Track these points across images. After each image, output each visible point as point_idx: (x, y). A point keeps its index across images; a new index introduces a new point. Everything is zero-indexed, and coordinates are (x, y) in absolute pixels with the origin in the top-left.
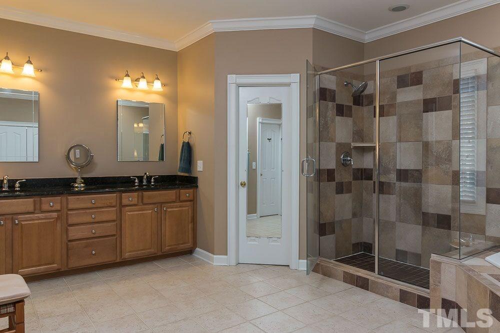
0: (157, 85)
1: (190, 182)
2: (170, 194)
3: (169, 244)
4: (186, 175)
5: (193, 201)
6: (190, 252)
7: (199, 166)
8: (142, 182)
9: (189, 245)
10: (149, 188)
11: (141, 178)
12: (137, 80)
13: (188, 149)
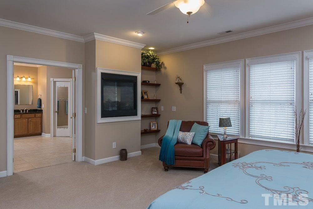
0: (29, 79)
1: (41, 111)
2: (33, 115)
3: (31, 131)
4: (39, 109)
5: (41, 117)
6: (40, 134)
7: (43, 106)
8: (24, 111)
9: (40, 131)
10: (26, 113)
11: (23, 111)
12: (22, 78)
13: (40, 100)
